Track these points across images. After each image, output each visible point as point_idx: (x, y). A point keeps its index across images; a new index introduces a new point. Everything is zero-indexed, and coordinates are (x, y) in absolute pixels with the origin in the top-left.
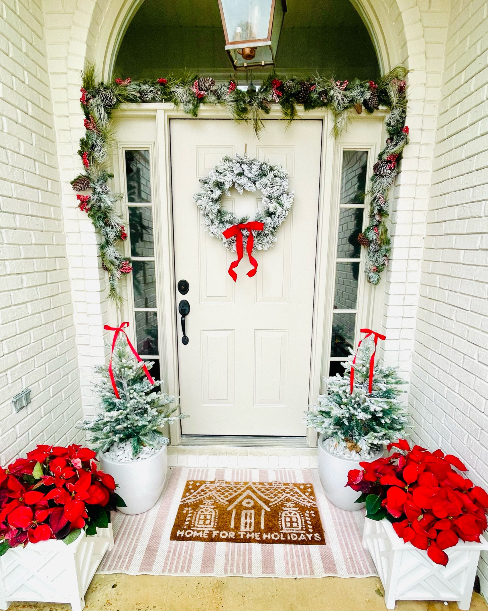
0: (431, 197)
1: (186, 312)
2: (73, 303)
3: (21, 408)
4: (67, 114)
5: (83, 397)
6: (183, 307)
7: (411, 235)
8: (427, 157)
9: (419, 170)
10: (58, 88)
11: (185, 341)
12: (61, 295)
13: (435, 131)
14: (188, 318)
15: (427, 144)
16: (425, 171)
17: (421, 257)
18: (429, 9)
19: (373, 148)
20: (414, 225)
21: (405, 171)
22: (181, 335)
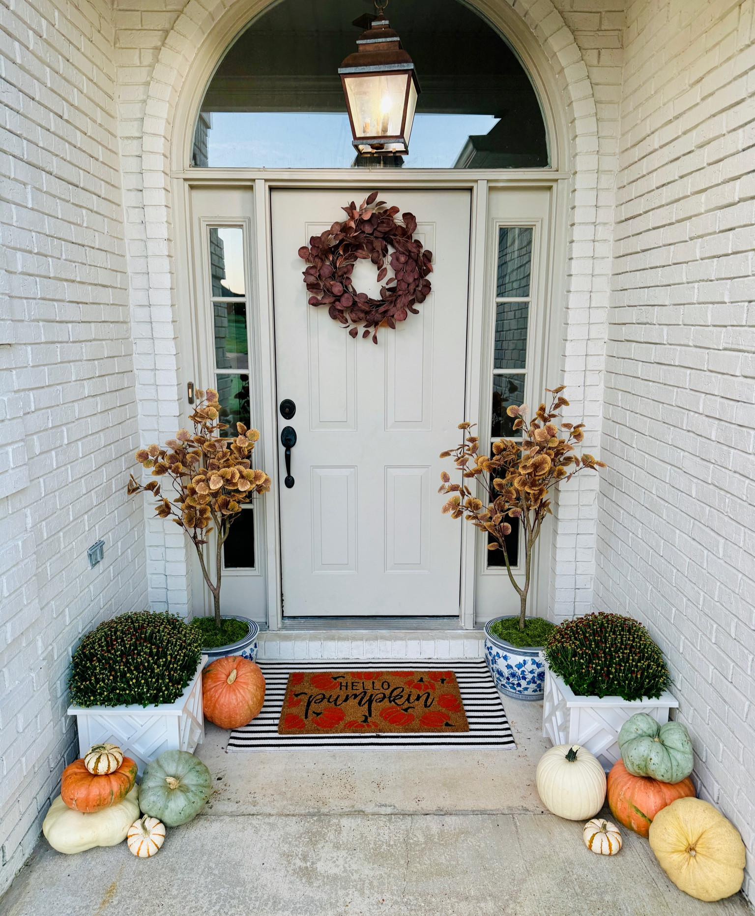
0: (613, 291)
1: (292, 443)
2: (141, 431)
3: (96, 564)
4: (141, 189)
5: (148, 561)
6: (287, 436)
7: (588, 340)
8: (606, 240)
9: (596, 256)
10: (129, 156)
11: (290, 483)
12: (129, 421)
13: (613, 208)
14: (294, 450)
15: (605, 224)
16: (603, 258)
17: (602, 367)
18: (599, 62)
19: (538, 225)
20: (591, 326)
21: (577, 258)
22: (284, 475)
